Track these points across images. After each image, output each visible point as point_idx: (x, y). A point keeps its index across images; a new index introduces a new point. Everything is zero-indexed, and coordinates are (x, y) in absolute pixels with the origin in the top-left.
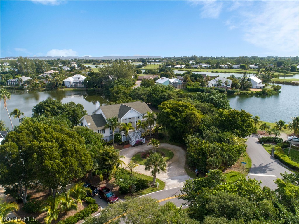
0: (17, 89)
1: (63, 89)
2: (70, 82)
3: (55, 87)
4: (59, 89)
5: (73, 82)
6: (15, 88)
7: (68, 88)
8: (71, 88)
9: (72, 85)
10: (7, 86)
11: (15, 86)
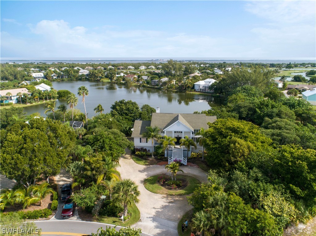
0: (157, 88)
1: (191, 93)
2: (199, 85)
3: (184, 90)
4: (188, 92)
5: (203, 86)
6: (155, 87)
7: (197, 92)
8: (199, 92)
9: (201, 89)
10: (151, 85)
11: (155, 86)
